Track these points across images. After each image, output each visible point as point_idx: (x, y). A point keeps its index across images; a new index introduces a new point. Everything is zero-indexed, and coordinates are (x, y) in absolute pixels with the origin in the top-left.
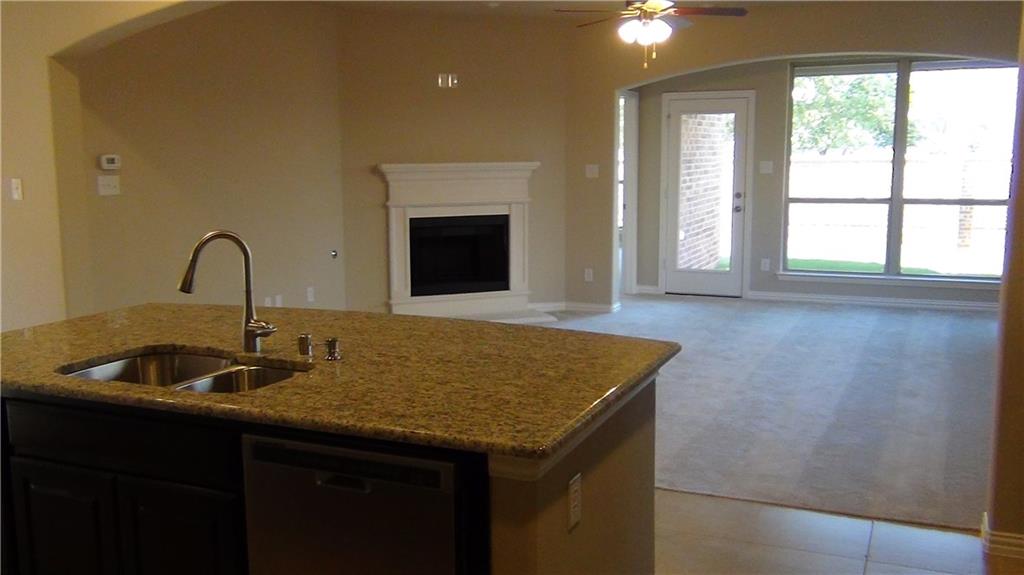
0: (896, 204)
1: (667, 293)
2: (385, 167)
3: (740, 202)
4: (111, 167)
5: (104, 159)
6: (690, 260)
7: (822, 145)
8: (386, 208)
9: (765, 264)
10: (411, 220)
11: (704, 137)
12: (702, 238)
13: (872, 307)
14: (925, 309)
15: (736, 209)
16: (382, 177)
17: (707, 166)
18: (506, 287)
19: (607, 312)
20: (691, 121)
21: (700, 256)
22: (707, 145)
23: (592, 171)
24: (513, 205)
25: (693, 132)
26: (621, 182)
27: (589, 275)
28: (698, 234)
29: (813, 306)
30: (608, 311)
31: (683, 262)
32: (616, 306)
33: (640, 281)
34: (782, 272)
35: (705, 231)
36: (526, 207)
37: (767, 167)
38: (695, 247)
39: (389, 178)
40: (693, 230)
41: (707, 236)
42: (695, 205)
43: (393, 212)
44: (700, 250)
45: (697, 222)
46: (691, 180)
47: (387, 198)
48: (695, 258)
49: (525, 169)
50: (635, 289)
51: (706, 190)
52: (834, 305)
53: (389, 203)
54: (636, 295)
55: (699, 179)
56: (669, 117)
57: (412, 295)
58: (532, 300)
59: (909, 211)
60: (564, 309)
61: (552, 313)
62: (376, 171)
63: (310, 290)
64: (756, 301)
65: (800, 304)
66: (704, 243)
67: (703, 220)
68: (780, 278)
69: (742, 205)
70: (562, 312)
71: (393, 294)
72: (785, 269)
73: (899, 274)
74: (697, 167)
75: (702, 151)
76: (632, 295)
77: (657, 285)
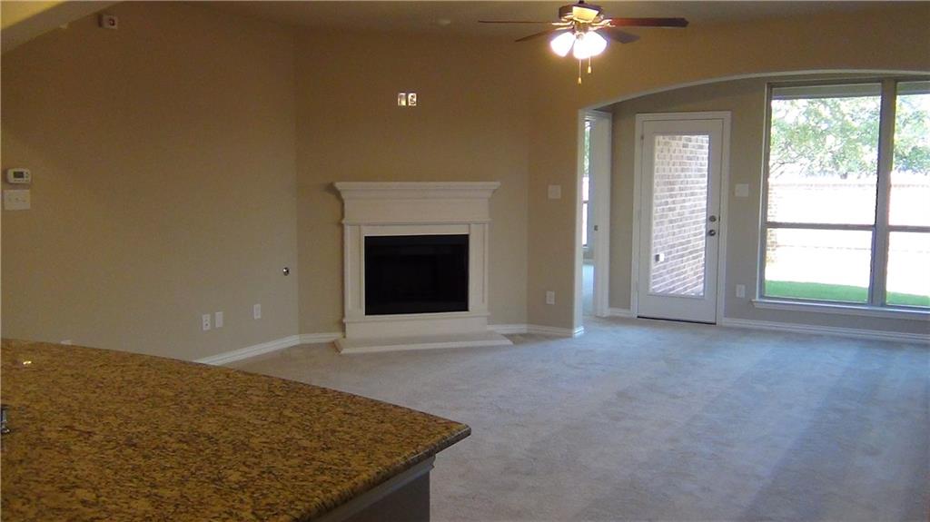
0: (880, 231)
1: (638, 317)
2: (339, 185)
3: (714, 226)
4: (19, 180)
5: (11, 173)
6: (673, 282)
7: (843, 169)
8: (341, 226)
9: (741, 292)
10: (366, 237)
11: (689, 158)
12: (688, 260)
13: (854, 340)
14: (911, 344)
15: (711, 233)
16: (337, 194)
17: (695, 188)
18: (466, 309)
19: (568, 337)
20: (674, 143)
21: (684, 279)
22: (693, 167)
23: (555, 192)
24: (472, 226)
25: (677, 154)
26: (585, 202)
27: (551, 298)
28: (682, 256)
29: (788, 336)
30: (570, 336)
31: (657, 286)
32: (579, 331)
33: (612, 304)
34: (757, 299)
35: (691, 253)
36: (487, 226)
37: (742, 190)
38: (679, 269)
39: (344, 196)
40: (677, 251)
41: (694, 258)
42: (679, 227)
43: (348, 230)
44: (686, 272)
45: (682, 244)
46: (674, 202)
47: (343, 215)
48: (678, 280)
49: (485, 189)
50: (607, 311)
51: (693, 212)
52: (811, 335)
53: (344, 222)
54: (606, 318)
55: (684, 201)
56: (642, 138)
57: (366, 314)
58: (491, 321)
59: (894, 237)
60: (525, 331)
61: (509, 336)
62: (331, 189)
63: (257, 306)
64: (730, 329)
65: (776, 333)
66: (689, 265)
67: (689, 242)
68: (757, 306)
69: (715, 229)
70: (521, 335)
71: (346, 313)
72: (762, 296)
73: (883, 305)
74: (681, 189)
75: (688, 174)
76: (604, 318)
77: (629, 308)
